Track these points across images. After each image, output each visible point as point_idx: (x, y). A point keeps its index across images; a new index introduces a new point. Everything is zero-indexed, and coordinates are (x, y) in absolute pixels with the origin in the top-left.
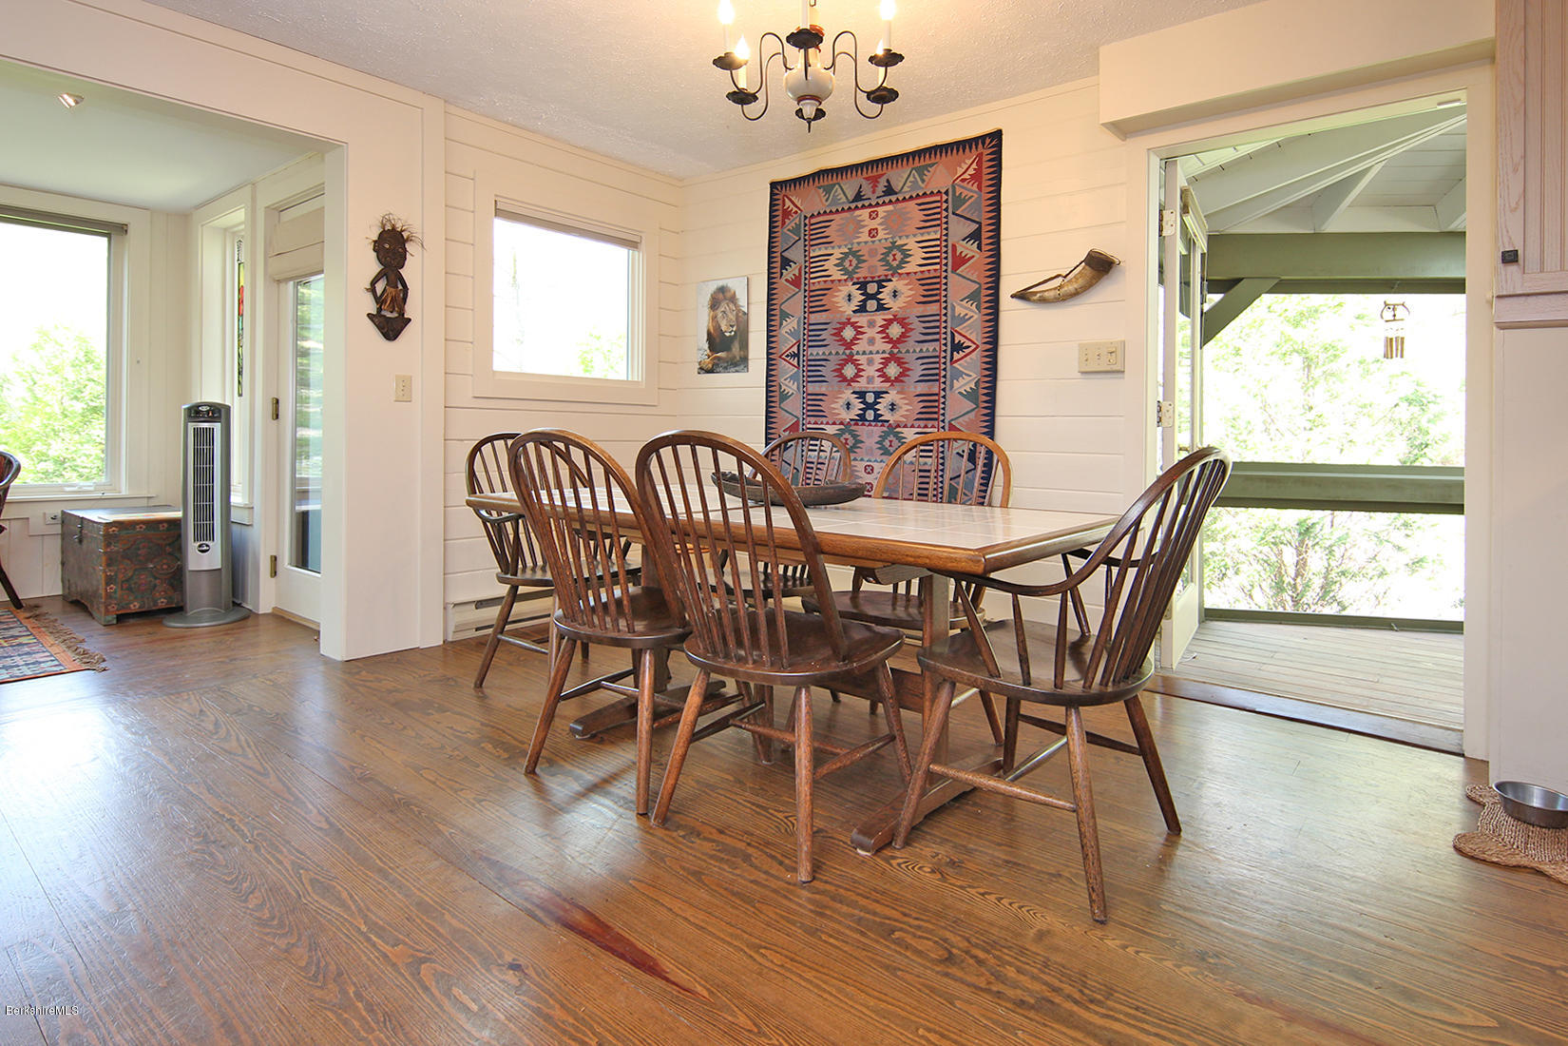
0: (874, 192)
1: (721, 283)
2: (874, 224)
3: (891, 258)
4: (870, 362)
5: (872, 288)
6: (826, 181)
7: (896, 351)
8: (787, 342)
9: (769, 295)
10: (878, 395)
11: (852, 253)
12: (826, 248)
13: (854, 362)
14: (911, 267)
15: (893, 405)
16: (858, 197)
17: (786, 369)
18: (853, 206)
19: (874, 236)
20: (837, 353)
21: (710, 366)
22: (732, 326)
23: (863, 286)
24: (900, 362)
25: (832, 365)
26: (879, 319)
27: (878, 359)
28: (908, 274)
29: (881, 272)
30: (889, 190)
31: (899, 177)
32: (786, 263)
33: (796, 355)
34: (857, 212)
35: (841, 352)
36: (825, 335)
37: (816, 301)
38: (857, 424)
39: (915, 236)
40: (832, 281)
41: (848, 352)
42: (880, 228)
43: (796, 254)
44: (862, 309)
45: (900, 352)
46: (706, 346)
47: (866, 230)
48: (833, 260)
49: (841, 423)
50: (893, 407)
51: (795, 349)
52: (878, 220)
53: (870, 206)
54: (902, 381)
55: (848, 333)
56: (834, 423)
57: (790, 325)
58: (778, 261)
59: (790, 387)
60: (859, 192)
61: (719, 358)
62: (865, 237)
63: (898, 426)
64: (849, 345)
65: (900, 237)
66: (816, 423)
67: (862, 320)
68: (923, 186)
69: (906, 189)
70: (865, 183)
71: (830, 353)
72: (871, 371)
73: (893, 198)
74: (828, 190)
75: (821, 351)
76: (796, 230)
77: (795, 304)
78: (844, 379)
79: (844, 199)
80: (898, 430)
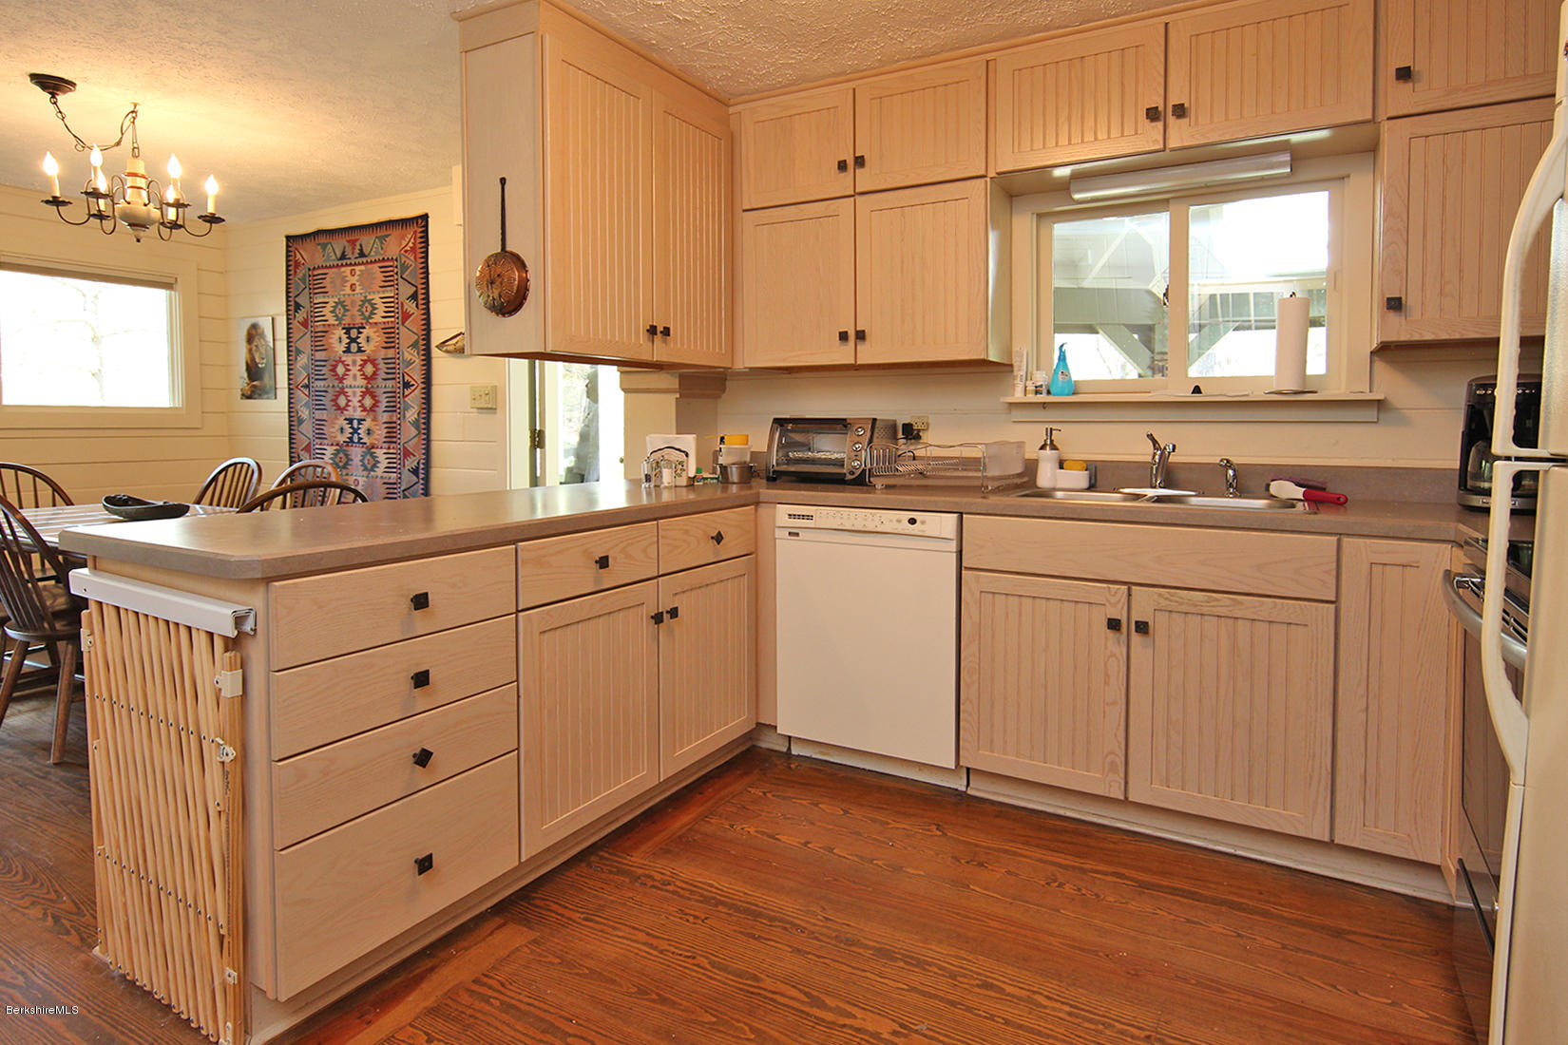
0: (353, 253)
1: (253, 321)
2: (354, 280)
3: (364, 310)
4: (354, 394)
5: (354, 333)
6: (322, 240)
7: (370, 386)
8: (302, 377)
9: (288, 333)
10: (360, 421)
11: (340, 303)
12: (324, 297)
13: (345, 393)
14: (377, 318)
15: (369, 430)
16: (343, 257)
17: (301, 396)
18: (340, 263)
19: (354, 290)
20: (333, 386)
21: (249, 393)
22: (263, 359)
23: (348, 331)
24: (373, 397)
25: (330, 396)
26: (359, 358)
27: (358, 391)
28: (376, 323)
29: (358, 320)
30: (362, 254)
31: (368, 241)
32: (298, 306)
33: (307, 386)
34: (343, 269)
35: (336, 385)
36: (325, 370)
37: (319, 340)
38: (348, 445)
39: (379, 292)
40: (329, 325)
41: (340, 385)
42: (357, 284)
43: (303, 300)
44: (348, 351)
45: (372, 387)
46: (246, 375)
47: (348, 284)
48: (329, 307)
49: (337, 445)
50: (369, 432)
51: (306, 381)
52: (356, 277)
53: (351, 265)
54: (374, 411)
55: (340, 370)
56: (332, 445)
57: (303, 360)
58: (293, 307)
59: (305, 413)
60: (344, 252)
61: (254, 386)
62: (348, 290)
63: (373, 448)
64: (341, 380)
65: (369, 293)
66: (321, 444)
67: (348, 359)
68: (382, 252)
69: (372, 253)
70: (346, 244)
71: (329, 386)
72: (355, 401)
73: (364, 260)
74: (324, 247)
75: (322, 383)
76: (303, 280)
77: (305, 343)
78: (339, 408)
79: (334, 257)
80: (373, 450)
